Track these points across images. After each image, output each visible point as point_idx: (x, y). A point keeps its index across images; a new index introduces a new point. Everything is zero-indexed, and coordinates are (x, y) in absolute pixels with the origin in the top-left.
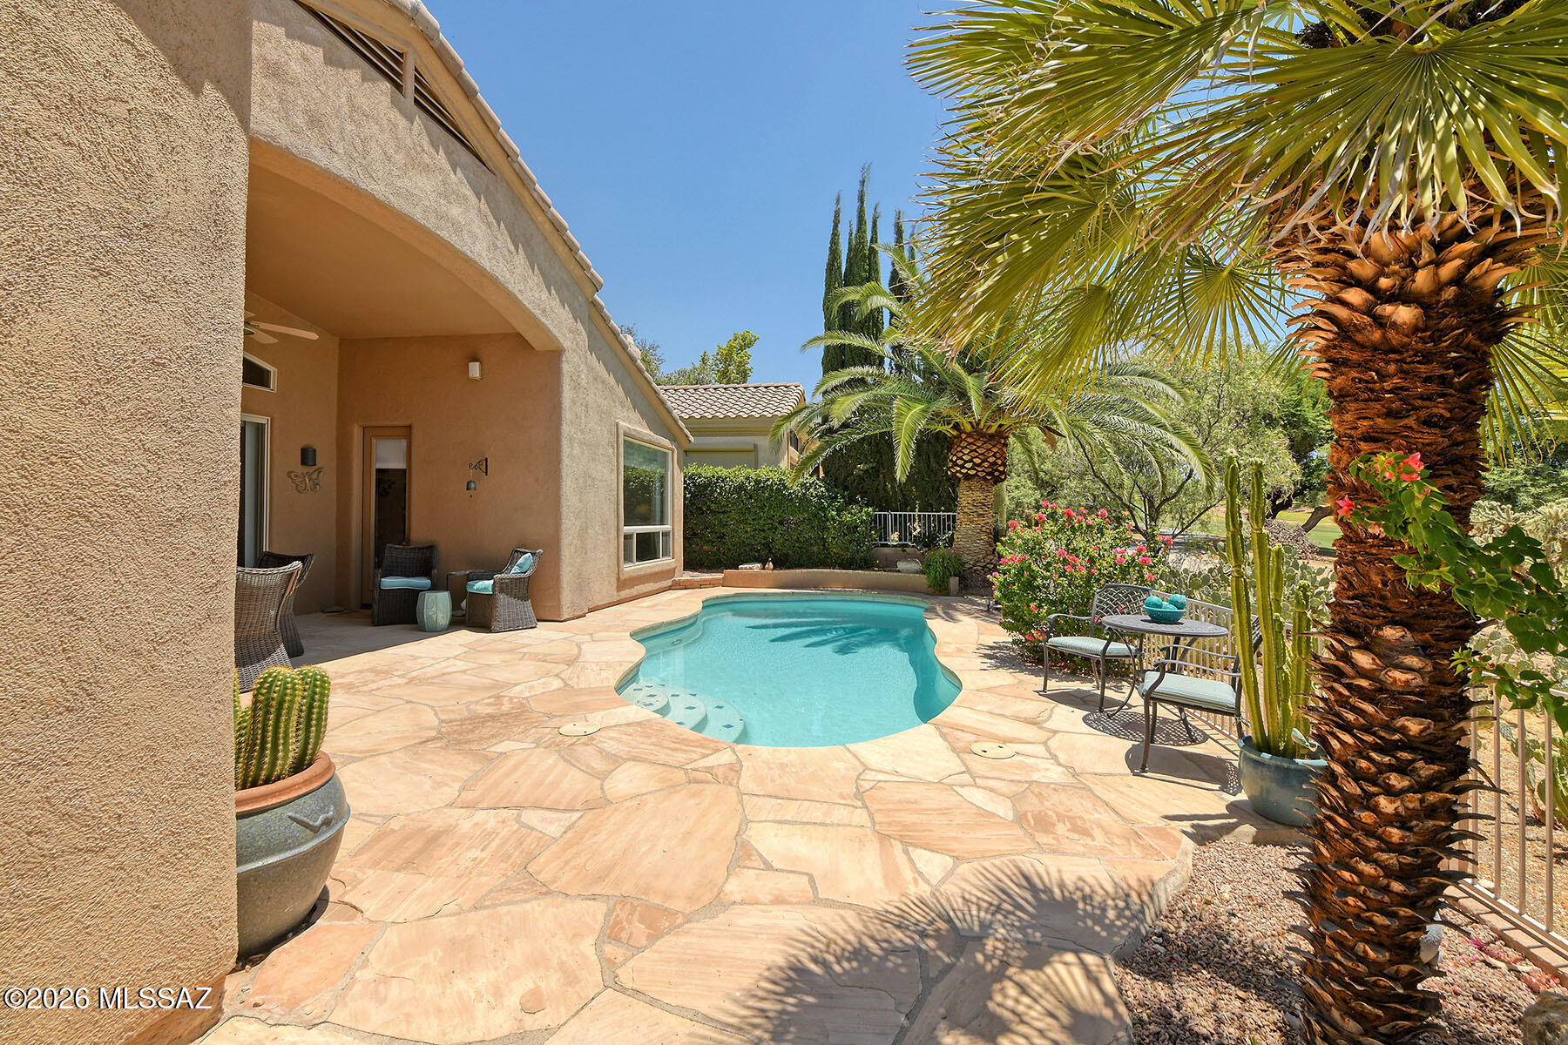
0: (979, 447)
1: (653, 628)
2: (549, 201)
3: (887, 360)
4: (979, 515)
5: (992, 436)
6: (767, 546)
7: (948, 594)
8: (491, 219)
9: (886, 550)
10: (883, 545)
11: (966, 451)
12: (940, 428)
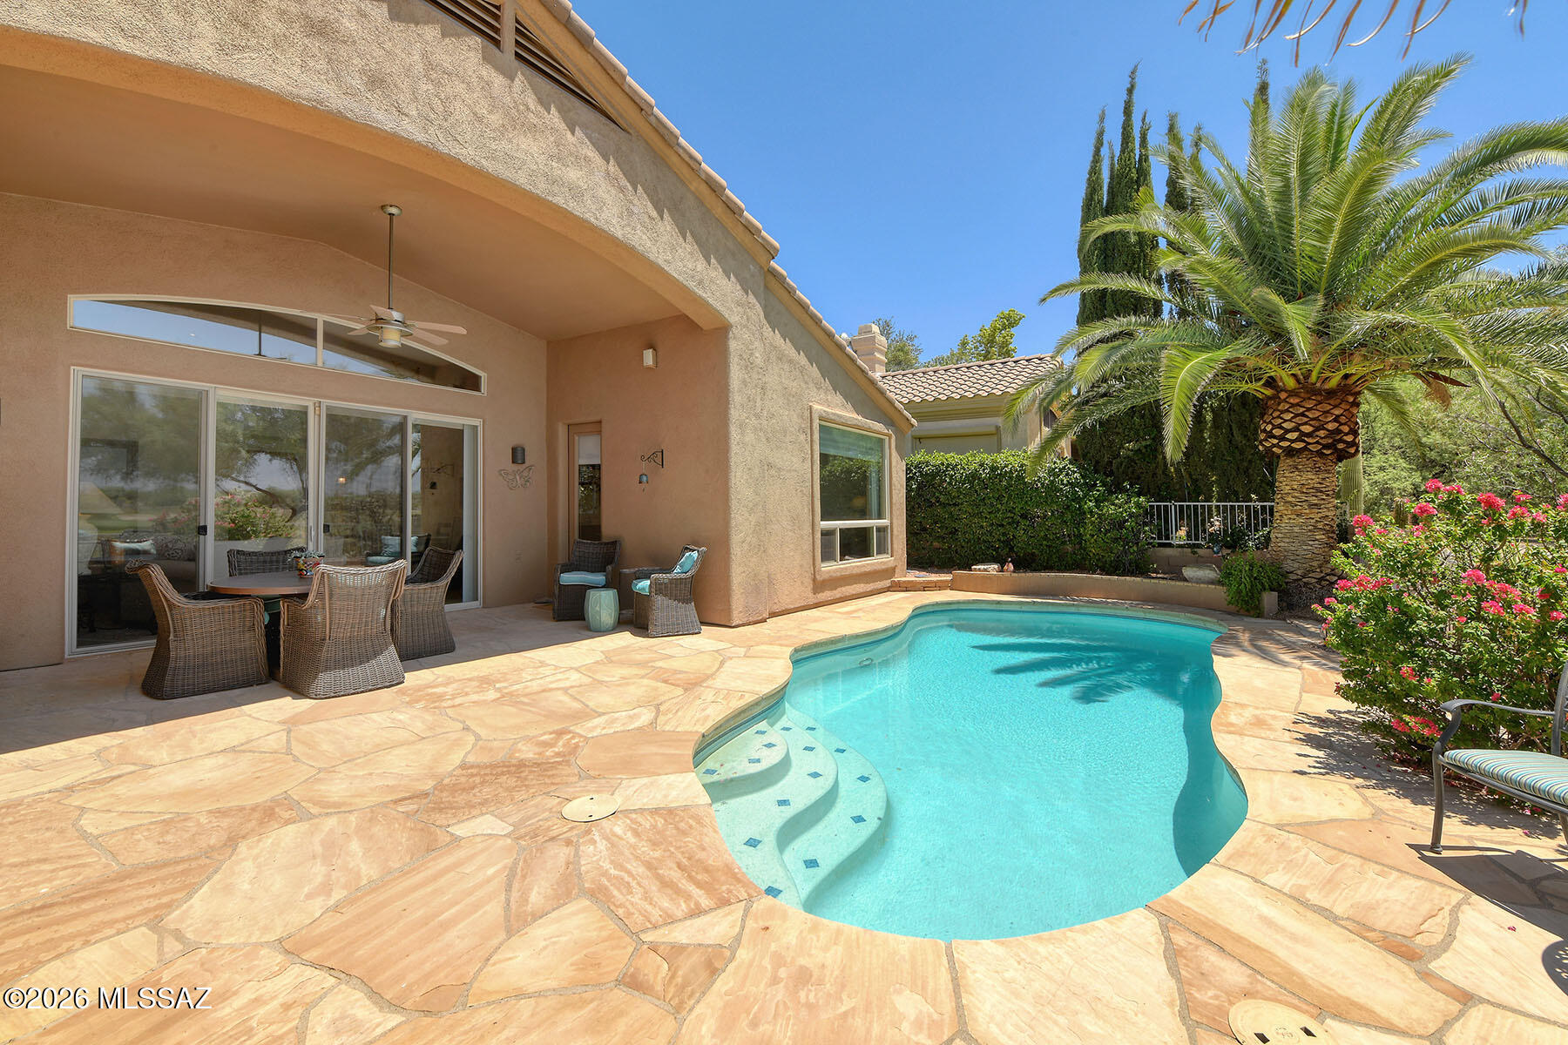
0: (1309, 409)
1: (833, 641)
2: (699, 157)
3: (1166, 307)
4: (1312, 506)
5: (1331, 393)
6: (1007, 543)
7: (1260, 615)
8: (624, 182)
9: (1168, 551)
10: (1161, 545)
11: (1288, 416)
12: (1244, 387)
